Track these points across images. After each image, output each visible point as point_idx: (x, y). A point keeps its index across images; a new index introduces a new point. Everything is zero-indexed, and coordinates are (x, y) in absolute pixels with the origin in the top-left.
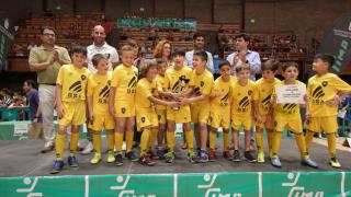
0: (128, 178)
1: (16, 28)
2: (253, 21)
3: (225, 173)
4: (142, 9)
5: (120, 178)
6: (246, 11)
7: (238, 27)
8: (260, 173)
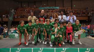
0: (43, 49)
1: (15, 11)
2: (74, 6)
3: (68, 48)
4: (45, 5)
5: (40, 49)
6: (73, 3)
7: (70, 8)
8: (78, 48)
